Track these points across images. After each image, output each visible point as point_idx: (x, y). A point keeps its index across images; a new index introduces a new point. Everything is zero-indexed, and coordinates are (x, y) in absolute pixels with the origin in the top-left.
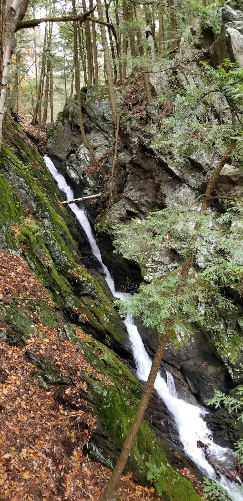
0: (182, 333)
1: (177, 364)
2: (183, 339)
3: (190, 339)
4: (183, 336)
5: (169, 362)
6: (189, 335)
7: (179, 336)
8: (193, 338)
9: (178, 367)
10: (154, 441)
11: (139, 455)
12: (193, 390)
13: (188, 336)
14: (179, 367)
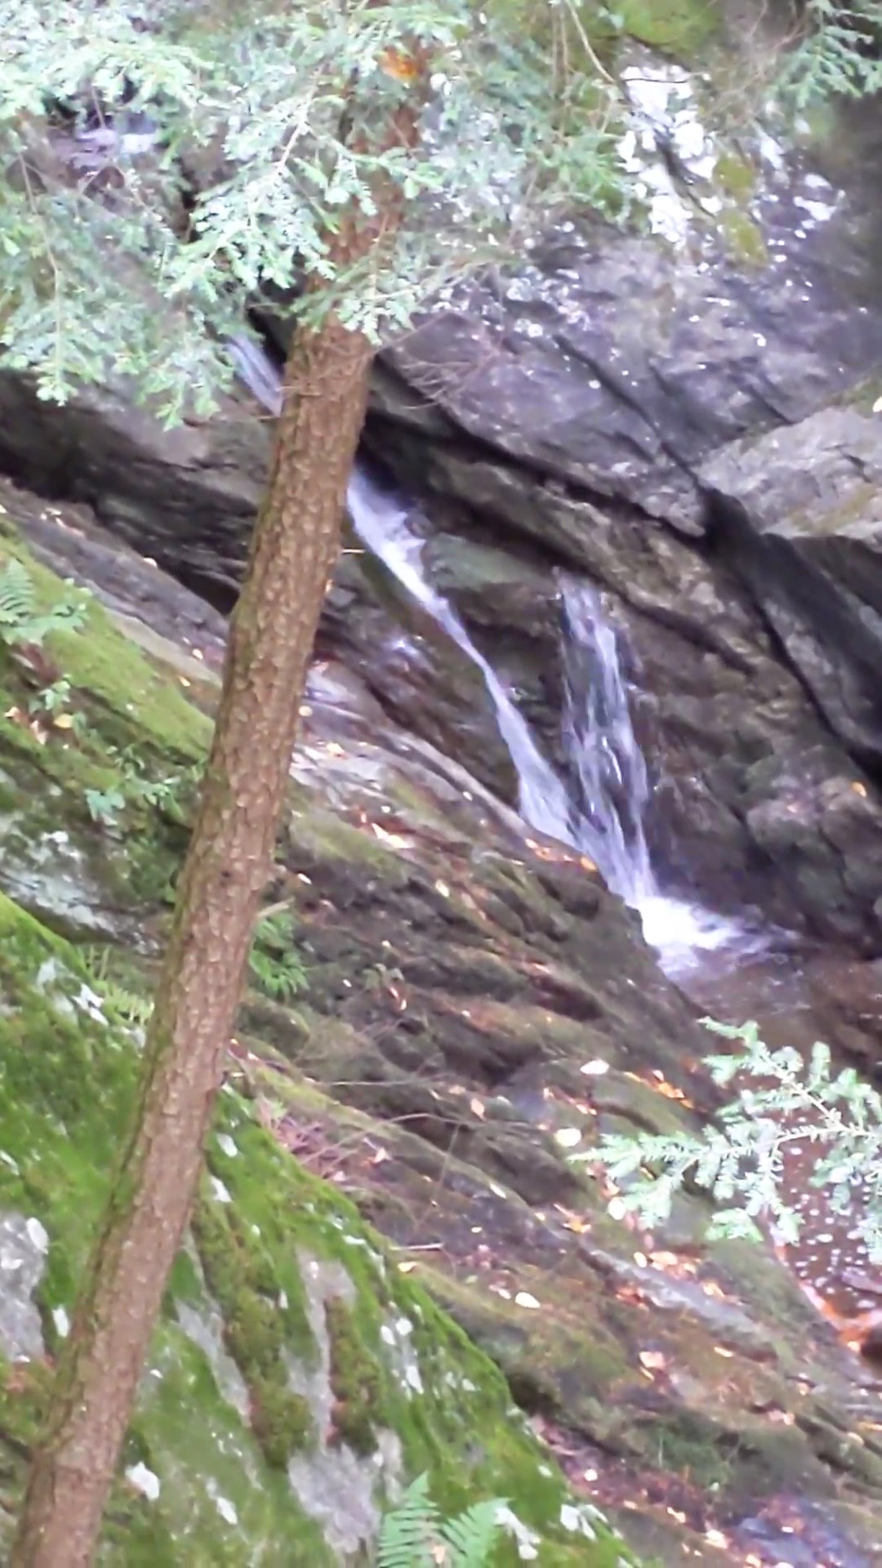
0: (690, 139)
1: (664, 476)
2: (712, 204)
3: (786, 196)
4: (704, 169)
5: (576, 470)
6: (771, 150)
7: (658, 175)
8: (814, 181)
9: (675, 512)
10: (404, 1326)
11: (253, 1474)
12: (848, 727)
13: (760, 163)
14: (686, 512)
